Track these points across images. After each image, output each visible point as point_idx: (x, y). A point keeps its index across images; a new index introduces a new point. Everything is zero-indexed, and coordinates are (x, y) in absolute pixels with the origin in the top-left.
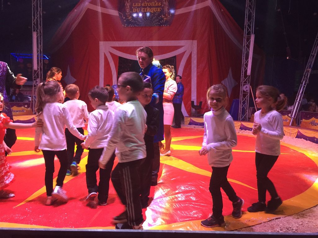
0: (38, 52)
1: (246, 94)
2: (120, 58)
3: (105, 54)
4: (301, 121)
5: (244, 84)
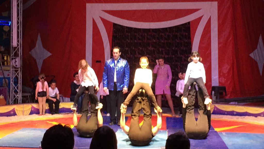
0: (18, 23)
2: (115, 25)
3: (94, 20)
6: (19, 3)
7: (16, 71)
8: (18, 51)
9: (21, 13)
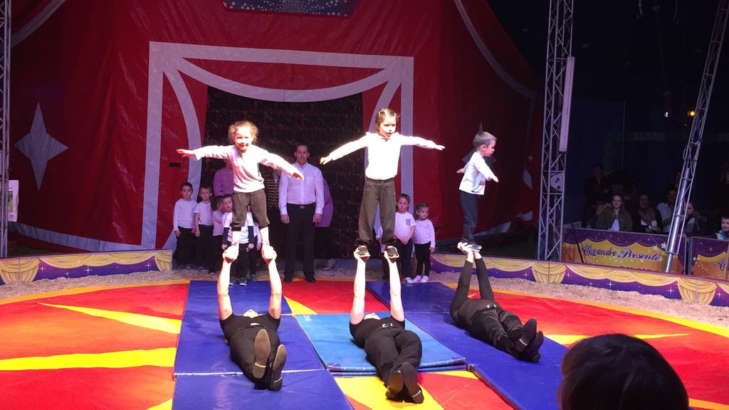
1: (556, 196)
2: (212, 90)
3: (165, 79)
4: (694, 259)
5: (552, 173)
9: (7, 50)
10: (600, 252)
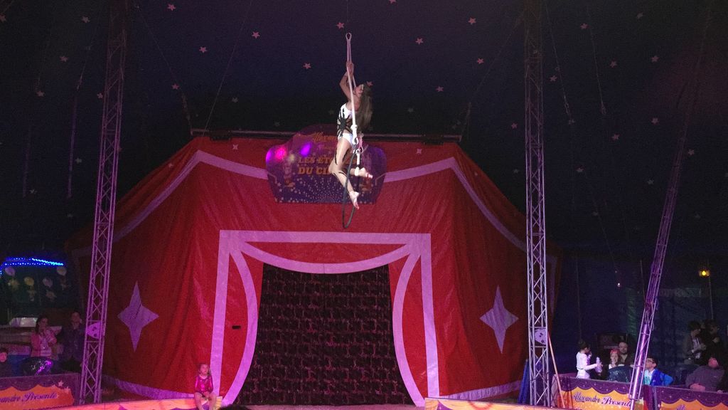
1: (541, 349)
3: (231, 257)
4: (659, 406)
5: (535, 329)
6: (107, 230)
7: (95, 345)
8: (101, 309)
10: (588, 399)
